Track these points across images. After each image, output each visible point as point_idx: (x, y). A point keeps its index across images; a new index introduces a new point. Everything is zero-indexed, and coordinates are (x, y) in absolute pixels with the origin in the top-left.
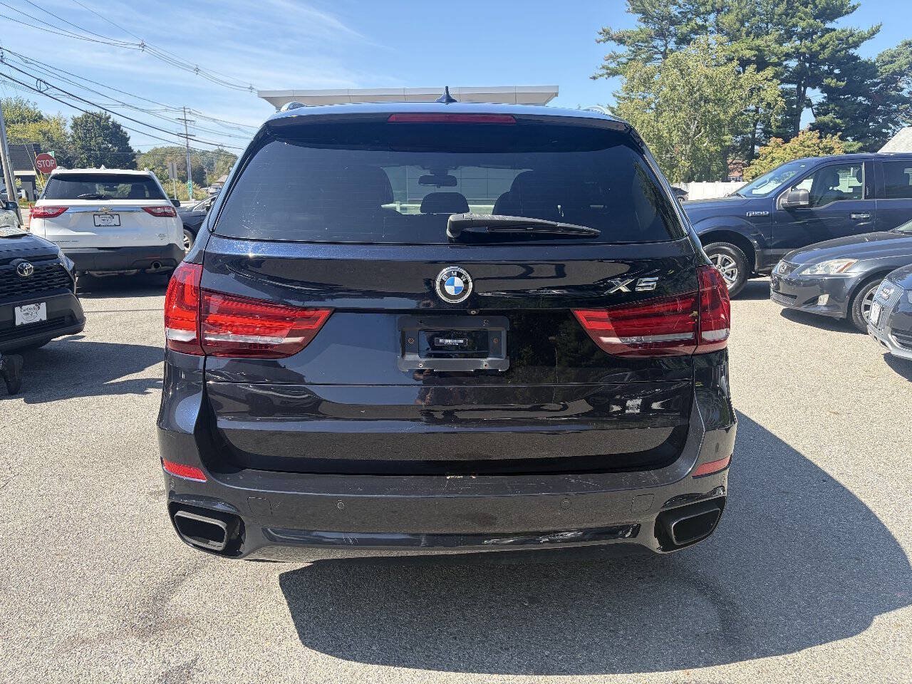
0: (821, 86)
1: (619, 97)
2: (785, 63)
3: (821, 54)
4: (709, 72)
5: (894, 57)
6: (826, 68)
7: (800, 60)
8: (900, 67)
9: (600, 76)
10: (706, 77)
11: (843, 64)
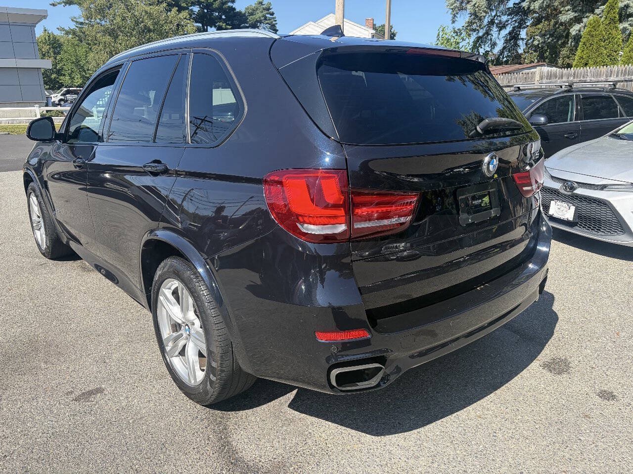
0: (215, 26)
1: (77, 22)
2: (190, 8)
3: (213, 4)
4: (148, 9)
5: (254, 11)
6: (217, 14)
7: (200, 7)
8: (260, 18)
9: (59, 4)
10: (146, 12)
11: (227, 12)
